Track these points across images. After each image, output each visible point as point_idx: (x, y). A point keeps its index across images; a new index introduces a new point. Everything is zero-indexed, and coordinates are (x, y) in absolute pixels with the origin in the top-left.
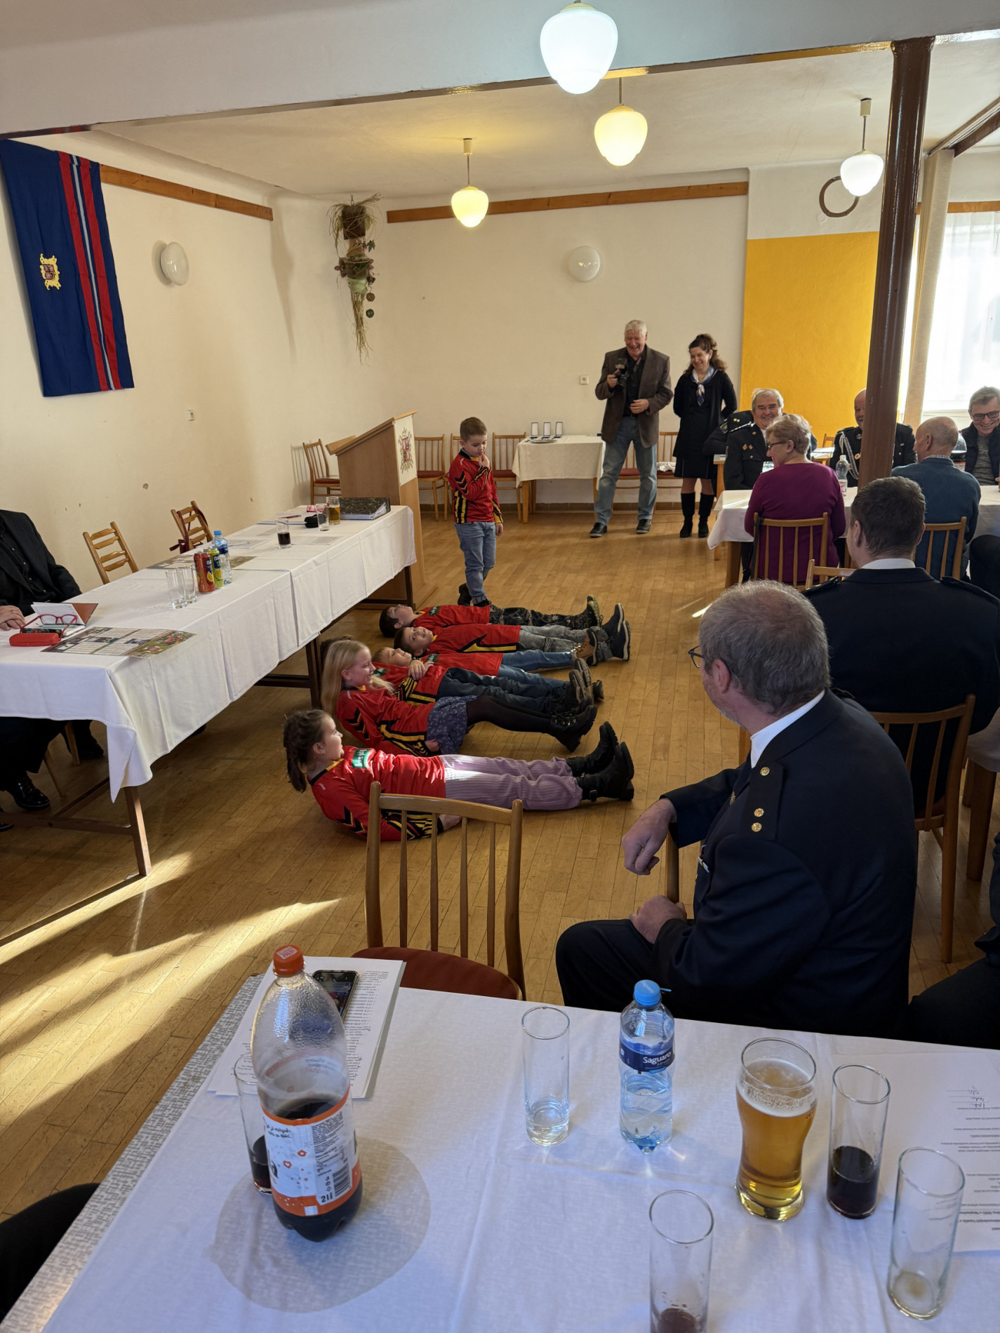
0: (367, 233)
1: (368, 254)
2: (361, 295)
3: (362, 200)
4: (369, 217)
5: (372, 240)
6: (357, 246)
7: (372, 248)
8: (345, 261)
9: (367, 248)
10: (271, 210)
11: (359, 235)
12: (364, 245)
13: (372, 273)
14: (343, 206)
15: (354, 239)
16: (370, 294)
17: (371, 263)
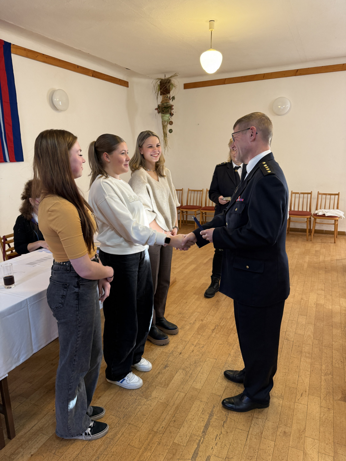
0: (171, 93)
1: (171, 102)
2: (166, 122)
3: (170, 76)
4: (173, 84)
5: (174, 96)
6: (166, 98)
7: (174, 100)
8: (160, 106)
9: (170, 100)
10: (128, 82)
11: (167, 93)
12: (170, 98)
13: (172, 111)
14: (160, 79)
15: (165, 95)
16: (171, 121)
17: (172, 107)
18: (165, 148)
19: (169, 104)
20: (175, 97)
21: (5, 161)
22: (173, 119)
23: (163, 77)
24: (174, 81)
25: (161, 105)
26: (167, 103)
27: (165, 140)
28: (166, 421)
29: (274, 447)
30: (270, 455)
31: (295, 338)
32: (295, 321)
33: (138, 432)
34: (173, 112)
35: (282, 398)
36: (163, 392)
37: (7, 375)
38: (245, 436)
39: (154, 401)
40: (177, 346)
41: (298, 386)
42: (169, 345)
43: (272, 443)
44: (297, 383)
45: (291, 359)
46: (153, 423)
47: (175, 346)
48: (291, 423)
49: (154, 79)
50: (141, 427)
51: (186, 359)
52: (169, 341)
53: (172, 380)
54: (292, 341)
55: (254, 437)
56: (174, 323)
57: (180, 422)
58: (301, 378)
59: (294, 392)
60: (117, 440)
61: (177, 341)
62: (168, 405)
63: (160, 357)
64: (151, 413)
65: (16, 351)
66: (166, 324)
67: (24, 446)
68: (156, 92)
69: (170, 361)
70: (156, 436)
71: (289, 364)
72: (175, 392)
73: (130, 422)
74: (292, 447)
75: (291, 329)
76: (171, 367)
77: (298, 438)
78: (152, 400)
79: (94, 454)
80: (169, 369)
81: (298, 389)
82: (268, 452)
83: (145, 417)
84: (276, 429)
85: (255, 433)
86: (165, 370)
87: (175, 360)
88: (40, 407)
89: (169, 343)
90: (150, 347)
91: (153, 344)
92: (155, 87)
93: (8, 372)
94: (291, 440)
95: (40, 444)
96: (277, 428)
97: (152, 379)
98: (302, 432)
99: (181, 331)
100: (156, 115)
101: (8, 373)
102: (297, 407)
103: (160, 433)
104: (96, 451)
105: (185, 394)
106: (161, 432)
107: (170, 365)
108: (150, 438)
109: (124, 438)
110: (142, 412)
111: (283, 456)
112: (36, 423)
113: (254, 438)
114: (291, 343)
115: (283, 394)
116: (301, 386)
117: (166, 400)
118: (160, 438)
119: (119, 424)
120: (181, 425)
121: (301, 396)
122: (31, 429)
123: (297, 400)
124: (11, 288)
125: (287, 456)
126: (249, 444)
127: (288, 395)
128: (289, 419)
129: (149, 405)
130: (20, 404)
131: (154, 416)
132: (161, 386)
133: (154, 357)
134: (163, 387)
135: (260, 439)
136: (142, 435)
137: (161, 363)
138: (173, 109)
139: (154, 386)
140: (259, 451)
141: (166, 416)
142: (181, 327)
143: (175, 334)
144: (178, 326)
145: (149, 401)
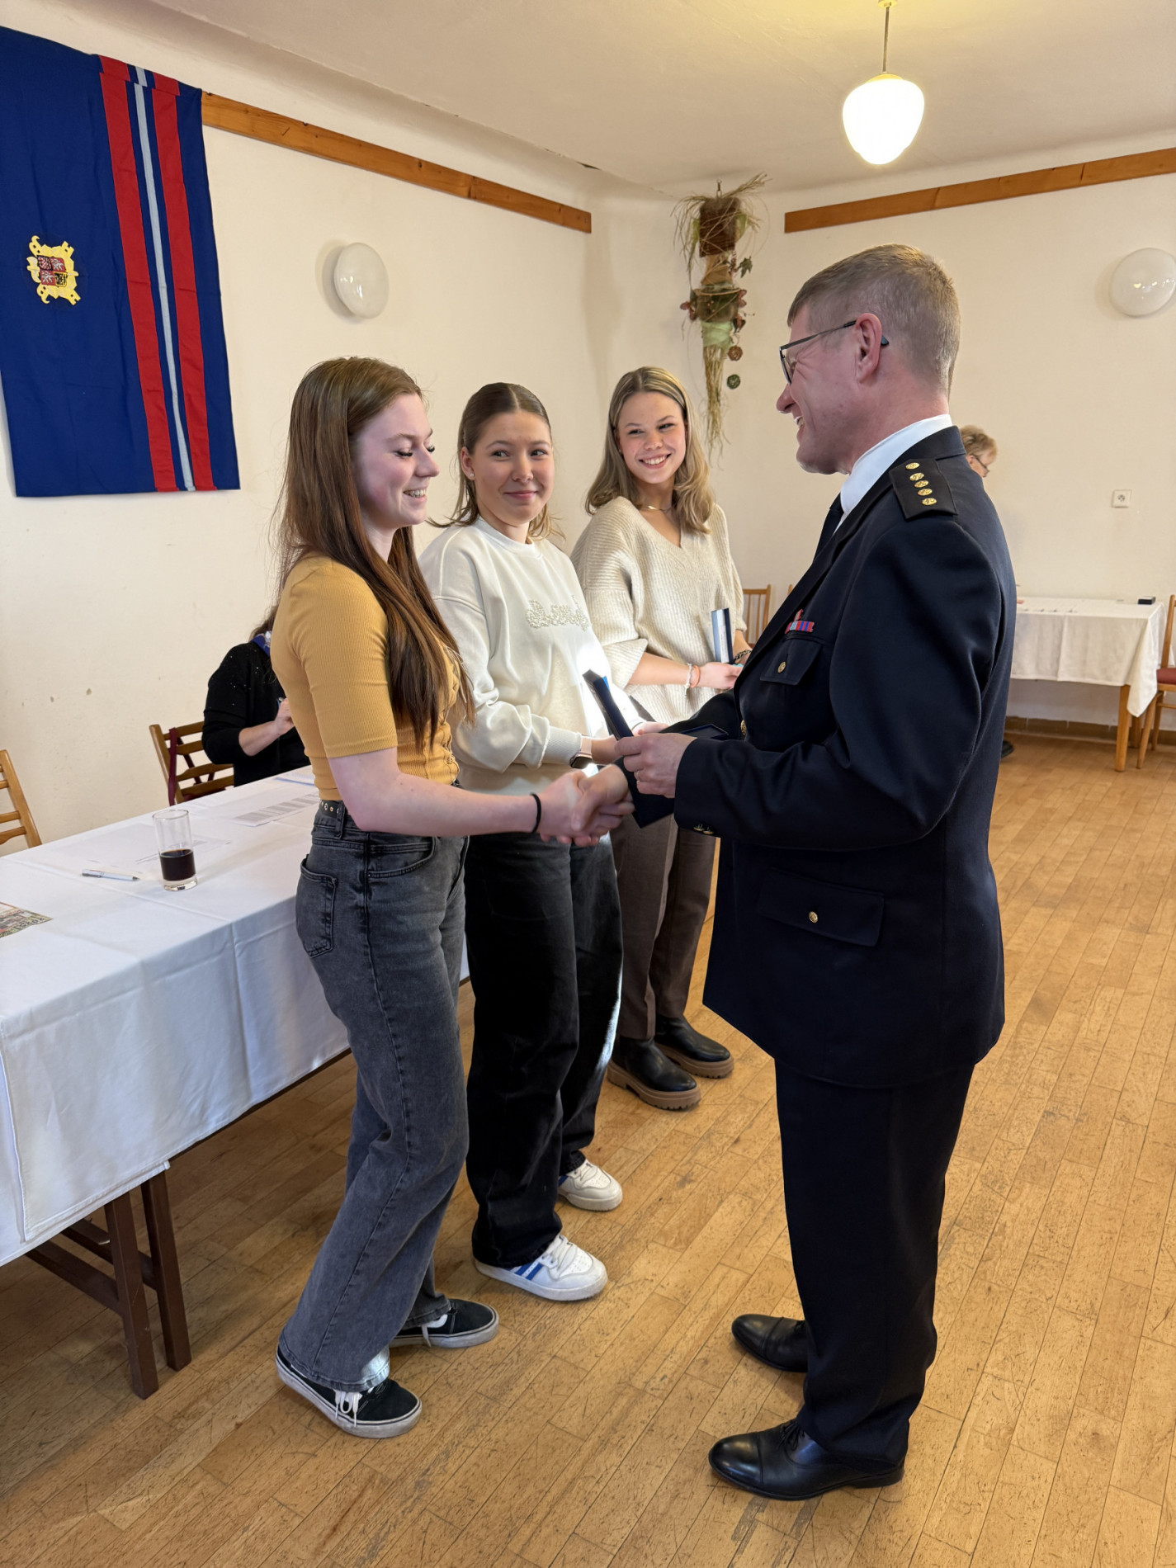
0: (740, 245)
1: (738, 281)
2: (720, 351)
3: (735, 188)
4: (745, 216)
5: (748, 258)
6: (719, 267)
7: (748, 271)
8: (698, 294)
9: (736, 271)
10: (588, 216)
11: (725, 249)
12: (733, 264)
13: (741, 312)
14: (702, 200)
15: (716, 256)
16: (736, 348)
17: (742, 296)
18: (711, 442)
19: (731, 286)
20: (752, 260)
21: (181, 487)
22: (742, 339)
23: (712, 193)
24: (750, 204)
25: (704, 291)
26: (723, 283)
27: (713, 413)
28: (675, 1357)
29: (1055, 1483)
30: (1035, 1507)
31: (1153, 1117)
32: (1160, 1057)
33: (582, 1384)
34: (745, 315)
35: (1093, 1316)
36: (671, 1264)
37: (167, 1166)
38: (950, 1434)
39: (638, 1291)
40: (725, 1117)
41: (1155, 1281)
42: (699, 1112)
43: (1048, 1468)
44: (1151, 1272)
45: (1134, 1189)
46: (631, 1361)
47: (718, 1115)
48: (1122, 1406)
49: (681, 200)
50: (593, 1371)
51: (755, 1162)
52: (698, 1098)
53: (706, 1228)
54: (1142, 1126)
55: (982, 1439)
56: (719, 1041)
57: (724, 1365)
58: (1167, 1255)
59: (1140, 1301)
60: (511, 1403)
61: (726, 1100)
62: (687, 1308)
63: (665, 1147)
64: (627, 1328)
65: (195, 1090)
66: (691, 1041)
67: (215, 1395)
68: (685, 247)
69: (700, 1164)
70: (641, 1403)
71: (1128, 1205)
72: (712, 1268)
73: (556, 1350)
74: (1118, 1486)
75: (1141, 1085)
76: (702, 1184)
77: (1143, 1460)
78: (632, 1286)
79: (433, 1443)
80: (697, 1192)
81: (1153, 1292)
82: (1032, 1495)
83: (608, 1338)
84: (1066, 1422)
85: (988, 1427)
86: (680, 1192)
87: (718, 1162)
88: (271, 1279)
89: (700, 1103)
90: (633, 1113)
91: (645, 1105)
92: (681, 229)
93: (170, 1157)
94: (1118, 1464)
95: (266, 1392)
96: (1068, 1419)
97: (635, 1216)
98: (1162, 1440)
99: (740, 1069)
100: (683, 326)
101: (170, 1160)
102: (1146, 1352)
103: (655, 1396)
104: (441, 1435)
105: (746, 1276)
106: (657, 1393)
107: (698, 1176)
108: (620, 1408)
109: (533, 1401)
110: (597, 1322)
111: (1083, 1514)
112: (254, 1326)
113: (982, 1443)
114: (1139, 1131)
115: (1097, 1305)
116: (1167, 1283)
117: (680, 1291)
118: (654, 1413)
119: (518, 1352)
120: (726, 1378)
121: (1165, 1318)
122: (241, 1342)
123: (1147, 1328)
124: (183, 888)
125: (1098, 1518)
126: (962, 1463)
127: (1116, 1311)
128: (1116, 1390)
129: (622, 1300)
130: (208, 1263)
131: (637, 1340)
132: (666, 1241)
133: (645, 1147)
134: (670, 1248)
135: (1005, 1449)
136: (594, 1395)
137: (669, 1168)
138: (746, 304)
139: (643, 1242)
140: (998, 1491)
141: (678, 1342)
142: (743, 1056)
143: (719, 1077)
144: (732, 1052)
145: (622, 1288)
